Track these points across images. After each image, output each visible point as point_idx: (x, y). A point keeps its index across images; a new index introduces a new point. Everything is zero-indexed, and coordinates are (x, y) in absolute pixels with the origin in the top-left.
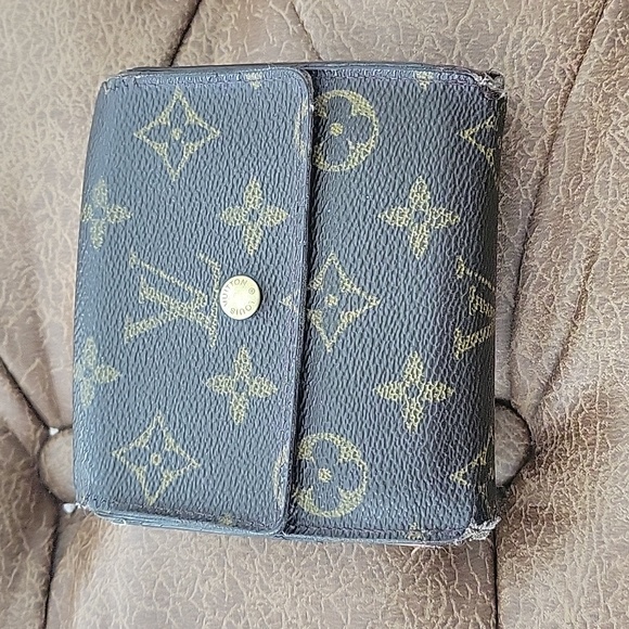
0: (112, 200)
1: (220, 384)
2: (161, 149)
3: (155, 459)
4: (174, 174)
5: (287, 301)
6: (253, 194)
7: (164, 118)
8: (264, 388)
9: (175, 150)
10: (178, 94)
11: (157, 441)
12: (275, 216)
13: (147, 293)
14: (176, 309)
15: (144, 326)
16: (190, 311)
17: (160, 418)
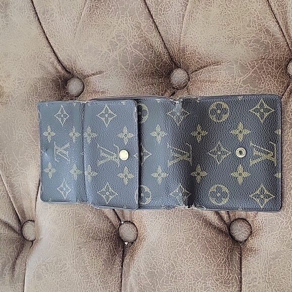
0: (92, 132)
1: (121, 175)
2: (103, 119)
3: (107, 193)
4: (107, 125)
5: (135, 156)
6: (125, 130)
7: (103, 112)
8: (131, 176)
9: (107, 120)
10: (106, 106)
11: (107, 189)
12: (131, 135)
13: (102, 154)
14: (110, 158)
15: (102, 162)
16: (113, 158)
17: (108, 184)
